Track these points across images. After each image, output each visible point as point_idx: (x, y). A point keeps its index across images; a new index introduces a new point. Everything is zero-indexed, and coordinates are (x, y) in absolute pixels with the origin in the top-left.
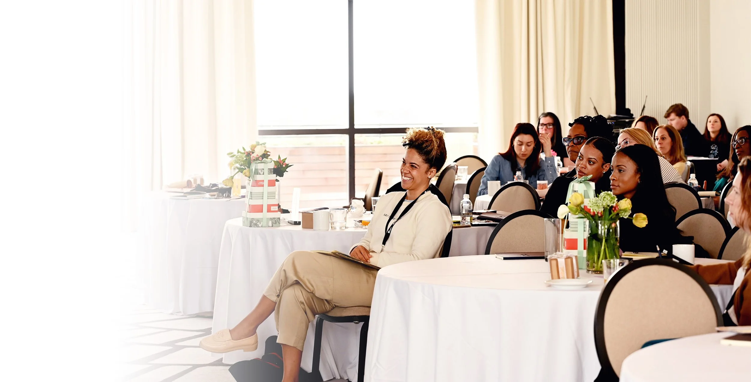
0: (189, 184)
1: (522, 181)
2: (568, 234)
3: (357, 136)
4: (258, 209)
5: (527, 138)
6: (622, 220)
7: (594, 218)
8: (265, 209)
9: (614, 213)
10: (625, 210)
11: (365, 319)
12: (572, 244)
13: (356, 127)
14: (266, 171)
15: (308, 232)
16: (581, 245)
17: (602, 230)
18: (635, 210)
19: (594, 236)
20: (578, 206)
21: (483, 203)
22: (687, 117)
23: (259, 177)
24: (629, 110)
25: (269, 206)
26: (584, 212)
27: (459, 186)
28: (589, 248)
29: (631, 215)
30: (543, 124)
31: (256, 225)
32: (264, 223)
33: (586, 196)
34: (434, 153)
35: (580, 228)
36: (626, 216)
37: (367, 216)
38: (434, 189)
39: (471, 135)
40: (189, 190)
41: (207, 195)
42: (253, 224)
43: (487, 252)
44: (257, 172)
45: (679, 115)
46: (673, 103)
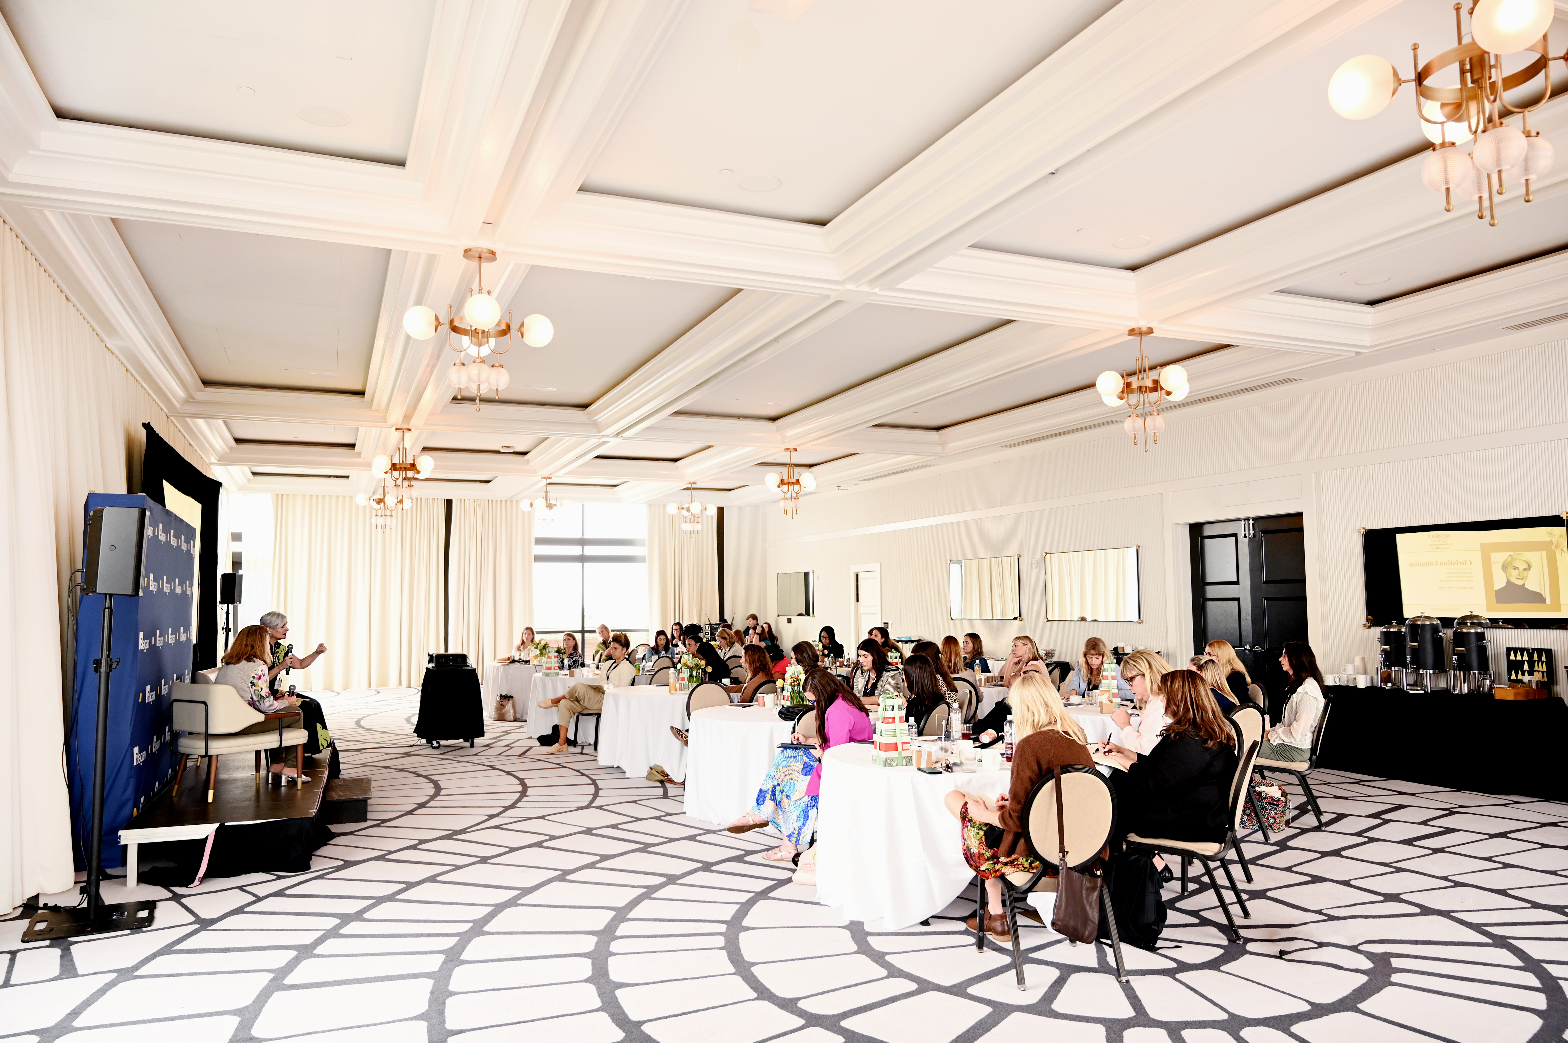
0: (509, 659)
1: (665, 655)
2: (681, 675)
3: (586, 634)
4: (549, 668)
5: (662, 637)
6: (702, 669)
7: (691, 669)
8: (553, 668)
9: (698, 667)
10: (703, 665)
11: (599, 715)
12: (683, 679)
13: (585, 629)
14: (553, 652)
15: (572, 678)
16: (686, 679)
17: (694, 673)
18: (707, 665)
19: (691, 676)
20: (685, 664)
21: (649, 666)
22: (757, 621)
23: (550, 655)
24: (726, 620)
25: (554, 667)
26: (686, 665)
27: (639, 659)
28: (689, 681)
29: (706, 667)
30: (675, 629)
31: (548, 676)
32: (552, 675)
33: (689, 660)
34: (623, 641)
35: (686, 673)
36: (703, 667)
37: (597, 672)
38: (627, 659)
39: (646, 633)
40: (509, 661)
41: (519, 664)
42: (547, 675)
43: (650, 684)
44: (549, 652)
45: (754, 619)
46: (753, 613)
